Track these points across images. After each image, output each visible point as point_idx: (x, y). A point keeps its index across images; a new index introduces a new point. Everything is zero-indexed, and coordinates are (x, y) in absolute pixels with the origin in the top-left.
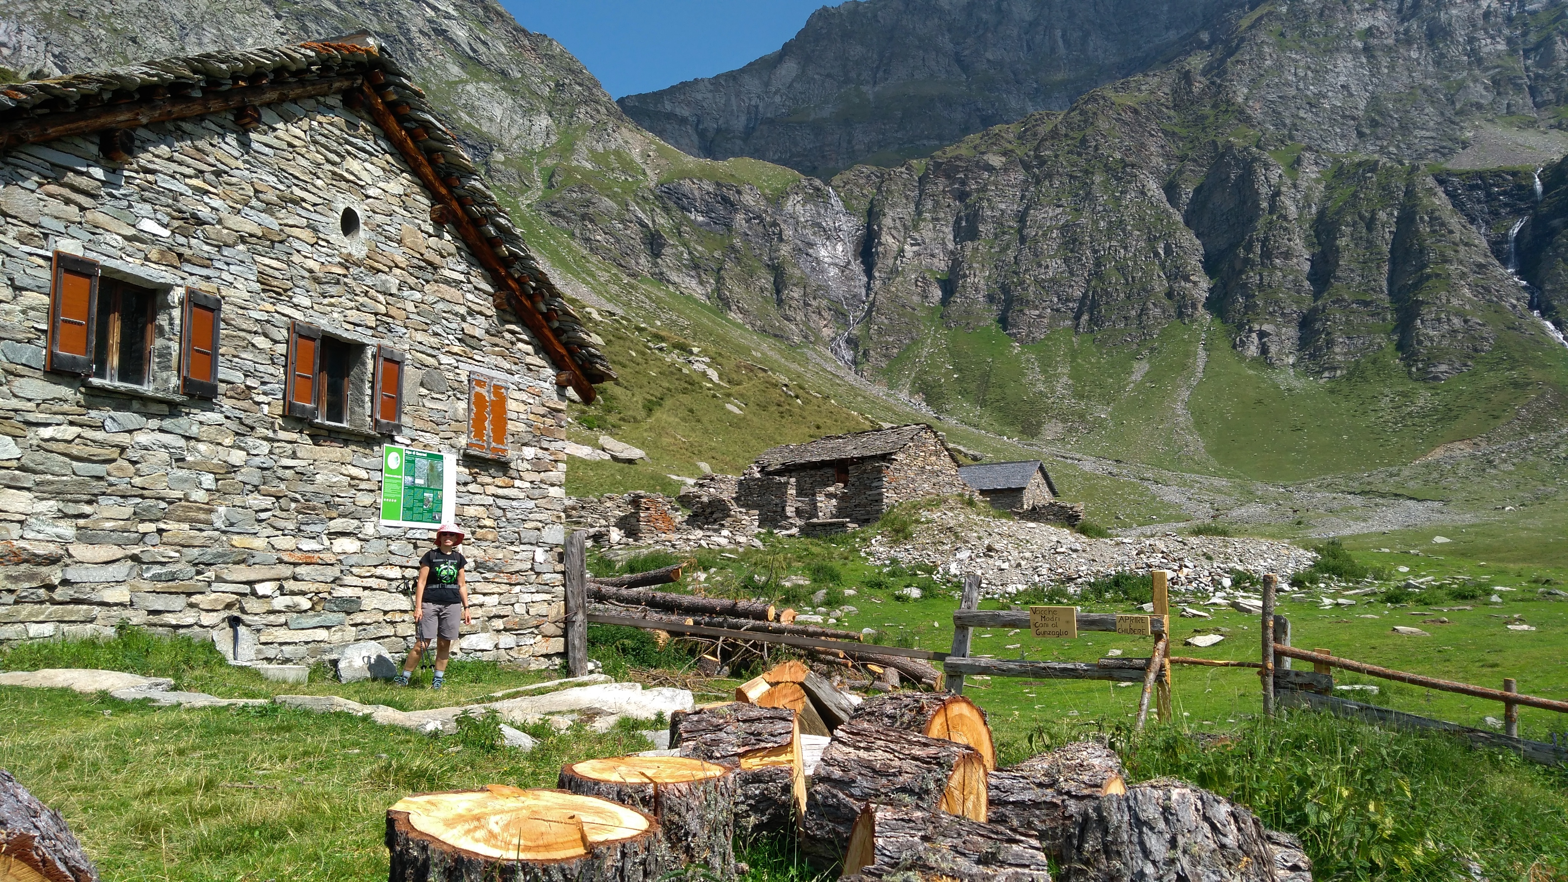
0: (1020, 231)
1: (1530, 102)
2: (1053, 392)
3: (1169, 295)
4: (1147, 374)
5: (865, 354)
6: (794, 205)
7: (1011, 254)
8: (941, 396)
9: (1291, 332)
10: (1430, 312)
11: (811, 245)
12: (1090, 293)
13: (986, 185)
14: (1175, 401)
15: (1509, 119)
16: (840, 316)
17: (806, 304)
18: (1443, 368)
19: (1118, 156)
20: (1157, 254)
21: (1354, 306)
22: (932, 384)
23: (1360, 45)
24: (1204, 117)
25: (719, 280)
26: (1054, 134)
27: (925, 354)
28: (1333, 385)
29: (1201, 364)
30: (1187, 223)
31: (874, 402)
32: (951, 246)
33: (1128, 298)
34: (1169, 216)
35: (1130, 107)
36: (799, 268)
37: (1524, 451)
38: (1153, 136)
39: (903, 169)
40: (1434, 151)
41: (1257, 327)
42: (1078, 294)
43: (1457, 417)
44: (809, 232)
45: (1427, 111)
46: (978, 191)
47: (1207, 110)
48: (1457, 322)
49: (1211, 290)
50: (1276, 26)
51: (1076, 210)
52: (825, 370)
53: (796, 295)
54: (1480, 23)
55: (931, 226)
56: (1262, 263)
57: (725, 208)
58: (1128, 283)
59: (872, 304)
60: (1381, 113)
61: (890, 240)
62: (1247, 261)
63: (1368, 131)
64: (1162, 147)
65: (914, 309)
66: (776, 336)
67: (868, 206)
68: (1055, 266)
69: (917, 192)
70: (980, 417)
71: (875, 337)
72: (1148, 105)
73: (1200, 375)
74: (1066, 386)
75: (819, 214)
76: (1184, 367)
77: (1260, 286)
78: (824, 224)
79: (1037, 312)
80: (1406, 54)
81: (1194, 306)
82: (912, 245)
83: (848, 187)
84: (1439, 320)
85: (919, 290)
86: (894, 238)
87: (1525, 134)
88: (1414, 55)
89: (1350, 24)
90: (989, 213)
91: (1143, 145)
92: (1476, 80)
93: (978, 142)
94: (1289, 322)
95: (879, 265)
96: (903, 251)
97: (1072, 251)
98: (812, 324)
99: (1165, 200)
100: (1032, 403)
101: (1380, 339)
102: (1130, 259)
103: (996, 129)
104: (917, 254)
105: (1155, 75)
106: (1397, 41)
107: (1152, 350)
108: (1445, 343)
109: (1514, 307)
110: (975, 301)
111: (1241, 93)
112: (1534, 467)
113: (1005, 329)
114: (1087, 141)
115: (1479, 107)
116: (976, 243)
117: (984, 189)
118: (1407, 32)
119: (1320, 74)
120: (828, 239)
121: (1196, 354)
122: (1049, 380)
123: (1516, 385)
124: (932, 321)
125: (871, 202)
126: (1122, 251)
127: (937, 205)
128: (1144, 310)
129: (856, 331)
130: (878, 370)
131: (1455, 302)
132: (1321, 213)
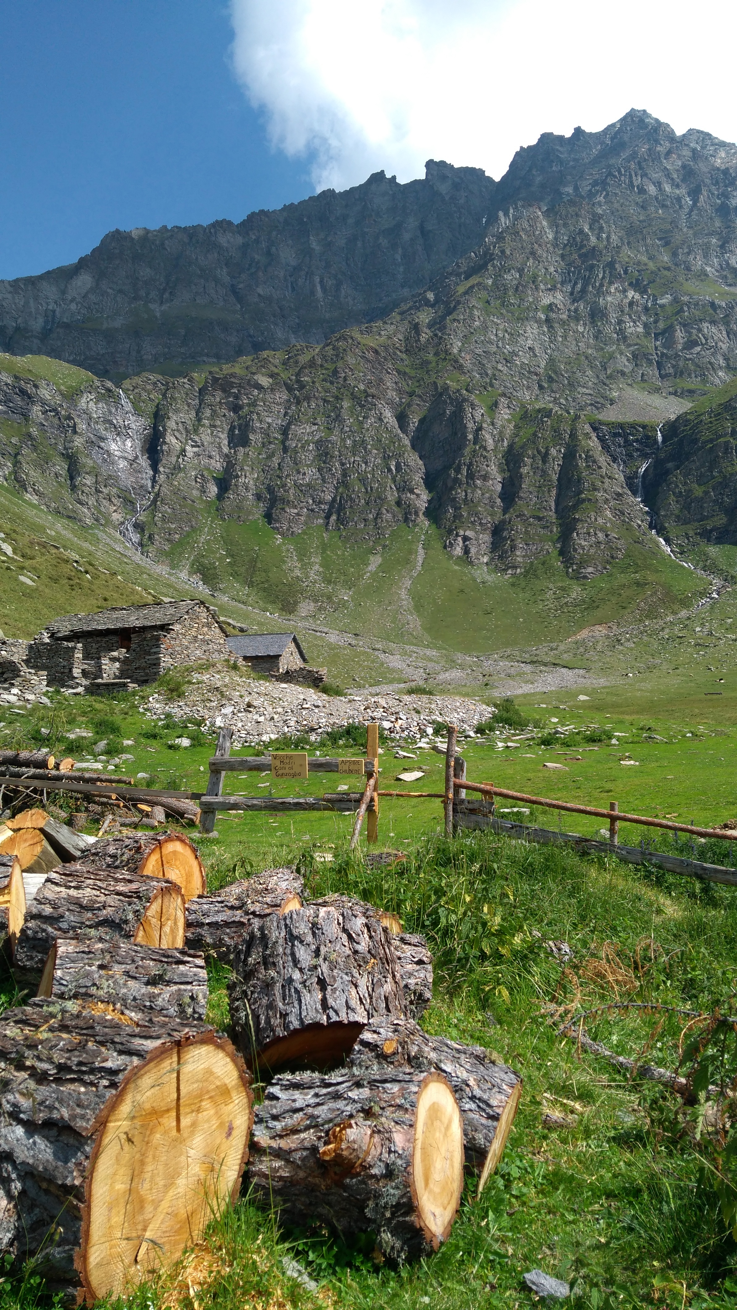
0: (283, 442)
1: (657, 373)
2: (307, 577)
3: (398, 503)
4: (380, 566)
5: (151, 538)
6: (87, 402)
7: (276, 461)
8: (215, 576)
9: (486, 538)
10: (583, 527)
11: (103, 439)
12: (338, 498)
13: (255, 401)
14: (400, 588)
15: (643, 385)
16: (128, 503)
17: (98, 491)
18: (590, 570)
19: (362, 387)
20: (390, 470)
21: (531, 520)
22: (208, 566)
23: (543, 317)
24: (428, 362)
25: (16, 464)
26: (312, 364)
27: (202, 540)
28: (514, 580)
29: (420, 559)
30: (413, 447)
31: (157, 579)
32: (226, 450)
33: (367, 504)
34: (400, 440)
35: (372, 348)
36: (92, 459)
37: (641, 633)
38: (389, 373)
39: (186, 380)
40: (591, 405)
41: (462, 533)
42: (329, 498)
43: (598, 607)
44: (101, 427)
45: (587, 373)
46: (249, 405)
47: (431, 357)
48: (601, 535)
49: (429, 502)
50: (484, 294)
51: (328, 428)
52: (114, 550)
53: (88, 482)
54: (627, 309)
55: (209, 431)
56: (467, 482)
57: (23, 399)
58: (367, 492)
59: (158, 495)
60: (555, 372)
61: (174, 441)
62: (456, 480)
63: (546, 386)
64: (396, 383)
65: (194, 502)
66: (69, 517)
67: (154, 409)
68: (311, 474)
69: (197, 401)
70: (248, 595)
71: (159, 524)
72: (386, 348)
73: (419, 568)
74: (318, 573)
75: (110, 412)
76: (408, 561)
77: (465, 500)
78: (115, 421)
79: (296, 511)
80: (575, 328)
81: (416, 514)
82: (193, 446)
83: (136, 391)
84: (589, 533)
85: (198, 485)
86: (177, 439)
87: (652, 397)
88: (581, 329)
89: (537, 300)
90: (258, 425)
91: (381, 380)
92: (621, 353)
93: (249, 363)
94: (485, 530)
95: (164, 461)
96: (184, 451)
97: (324, 462)
98: (103, 509)
99: (397, 426)
100: (290, 585)
101: (548, 546)
102: (369, 472)
103: (265, 354)
104: (197, 455)
105: (392, 323)
106: (569, 316)
107: (384, 547)
108: (592, 551)
109: (639, 526)
110: (245, 498)
111: (456, 346)
112: (647, 645)
113: (270, 523)
114: (338, 372)
115: (623, 374)
116: (247, 449)
117: (254, 404)
118: (576, 310)
119: (514, 336)
120: (118, 434)
121: (417, 552)
122: (305, 567)
123: (638, 584)
124: (209, 512)
125: (157, 406)
126: (363, 465)
127: (214, 414)
128: (379, 515)
129: (142, 517)
130: (161, 553)
131: (600, 521)
132: (511, 446)
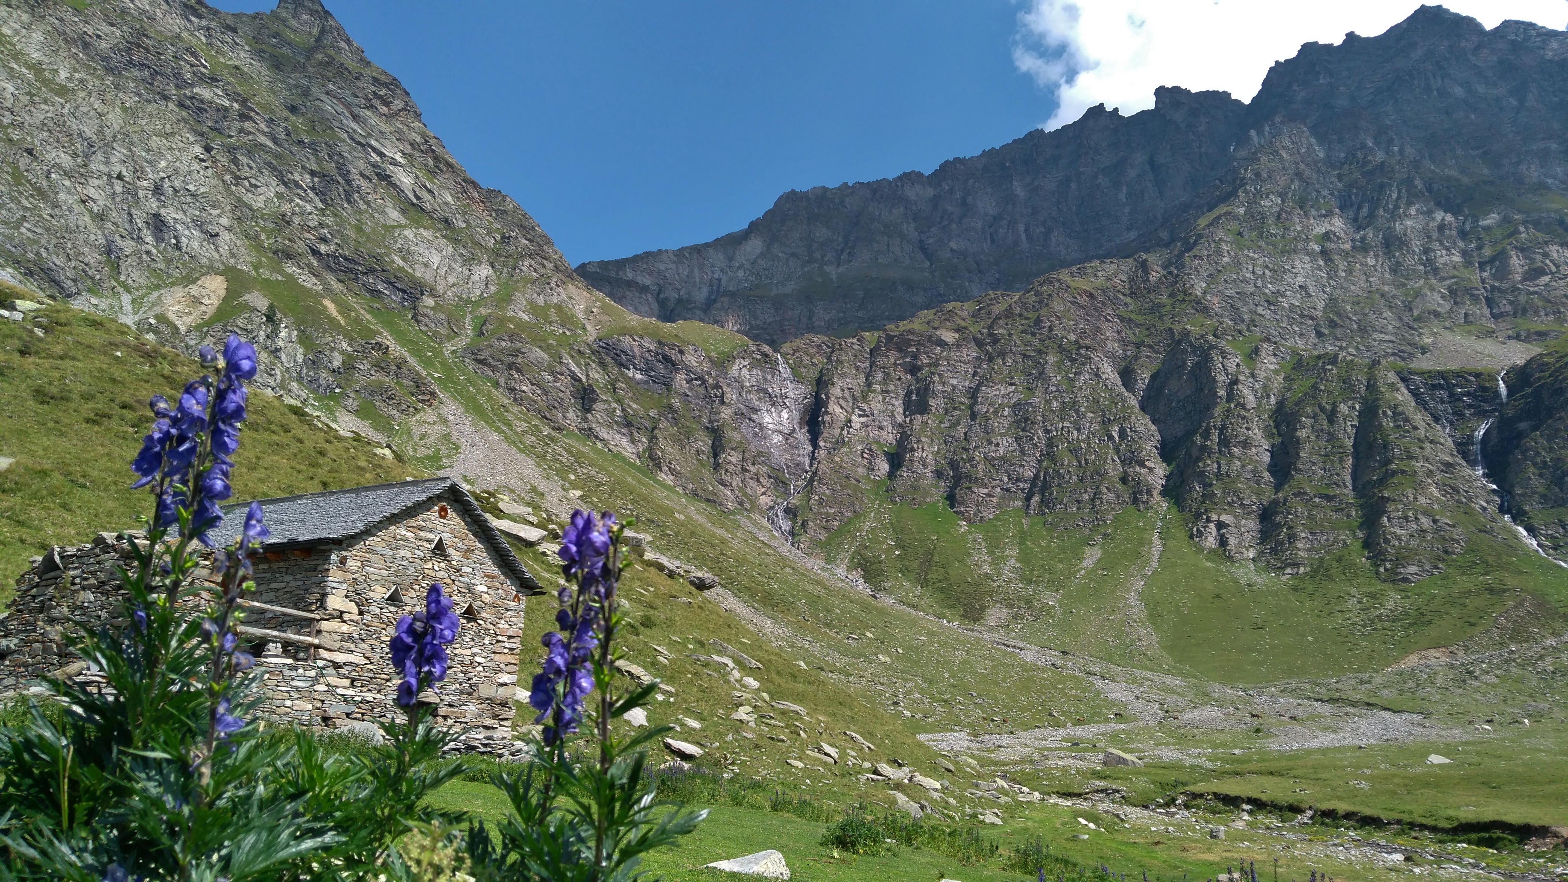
0: (971, 407)
1: (1487, 312)
2: (999, 575)
3: (1124, 480)
4: (1099, 561)
5: (804, 525)
6: (740, 369)
7: (961, 430)
8: (880, 573)
9: (1251, 524)
10: (1397, 510)
11: (755, 410)
12: (1042, 474)
13: (937, 360)
14: (1128, 591)
15: (1467, 328)
16: (780, 484)
17: (744, 470)
18: (1413, 569)
19: (1072, 337)
20: (1111, 438)
21: (1317, 500)
22: (872, 560)
23: (1317, 248)
24: (1162, 306)
25: (653, 439)
26: (1008, 313)
27: (866, 528)
28: (1296, 582)
29: (1156, 553)
30: (1143, 408)
31: (803, 574)
32: (900, 419)
33: (1081, 480)
34: (1124, 400)
35: (1085, 291)
36: (740, 432)
37: (1506, 662)
38: (1108, 321)
39: (855, 341)
40: (1394, 354)
41: (1214, 517)
42: (1029, 474)
43: (1430, 622)
44: (753, 397)
45: (1385, 315)
46: (929, 365)
47: (1164, 299)
48: (1425, 521)
49: (1168, 478)
50: (1234, 226)
51: (1028, 389)
52: (756, 539)
53: (733, 460)
54: (1435, 235)
55: (880, 398)
56: (1220, 451)
57: (666, 367)
58: (1080, 466)
59: (815, 474)
60: (1339, 315)
61: (838, 410)
62: (1204, 448)
63: (1327, 332)
64: (1118, 332)
65: (858, 481)
66: (708, 500)
67: (817, 375)
68: (1005, 444)
69: (868, 364)
70: (920, 597)
71: (815, 508)
72: (1104, 291)
73: (1155, 565)
74: (1014, 570)
75: (765, 379)
76: (1138, 555)
77: (1218, 475)
78: (770, 390)
79: (986, 491)
80: (1363, 260)
81: (1149, 492)
82: (860, 416)
83: (797, 355)
84: (1406, 518)
85: (865, 462)
86: (842, 408)
87: (1484, 343)
88: (1371, 262)
89: (1307, 228)
90: (940, 388)
91: (1098, 329)
92: (1432, 289)
93: (932, 317)
94: (1249, 514)
95: (825, 435)
96: (850, 421)
97: (1024, 430)
98: (749, 491)
99: (1120, 383)
100: (976, 585)
101: (1345, 536)
102: (1083, 441)
103: (950, 306)
104: (865, 426)
105: (1112, 262)
106: (1354, 247)
107: (1105, 536)
108: (1414, 543)
109: (1484, 509)
110: (922, 476)
111: (1199, 287)
112: (1520, 680)
113: (952, 507)
114: (1041, 321)
115: (1437, 315)
116: (926, 417)
117: (935, 364)
118: (1363, 239)
119: (1278, 273)
120: (773, 405)
121: (1151, 542)
122: (996, 562)
123: (1491, 590)
124: (877, 494)
125: (821, 372)
126: (1075, 432)
127: (887, 376)
128: (1097, 494)
129: (795, 501)
130: (816, 543)
131: (1422, 500)
132: (1281, 404)
